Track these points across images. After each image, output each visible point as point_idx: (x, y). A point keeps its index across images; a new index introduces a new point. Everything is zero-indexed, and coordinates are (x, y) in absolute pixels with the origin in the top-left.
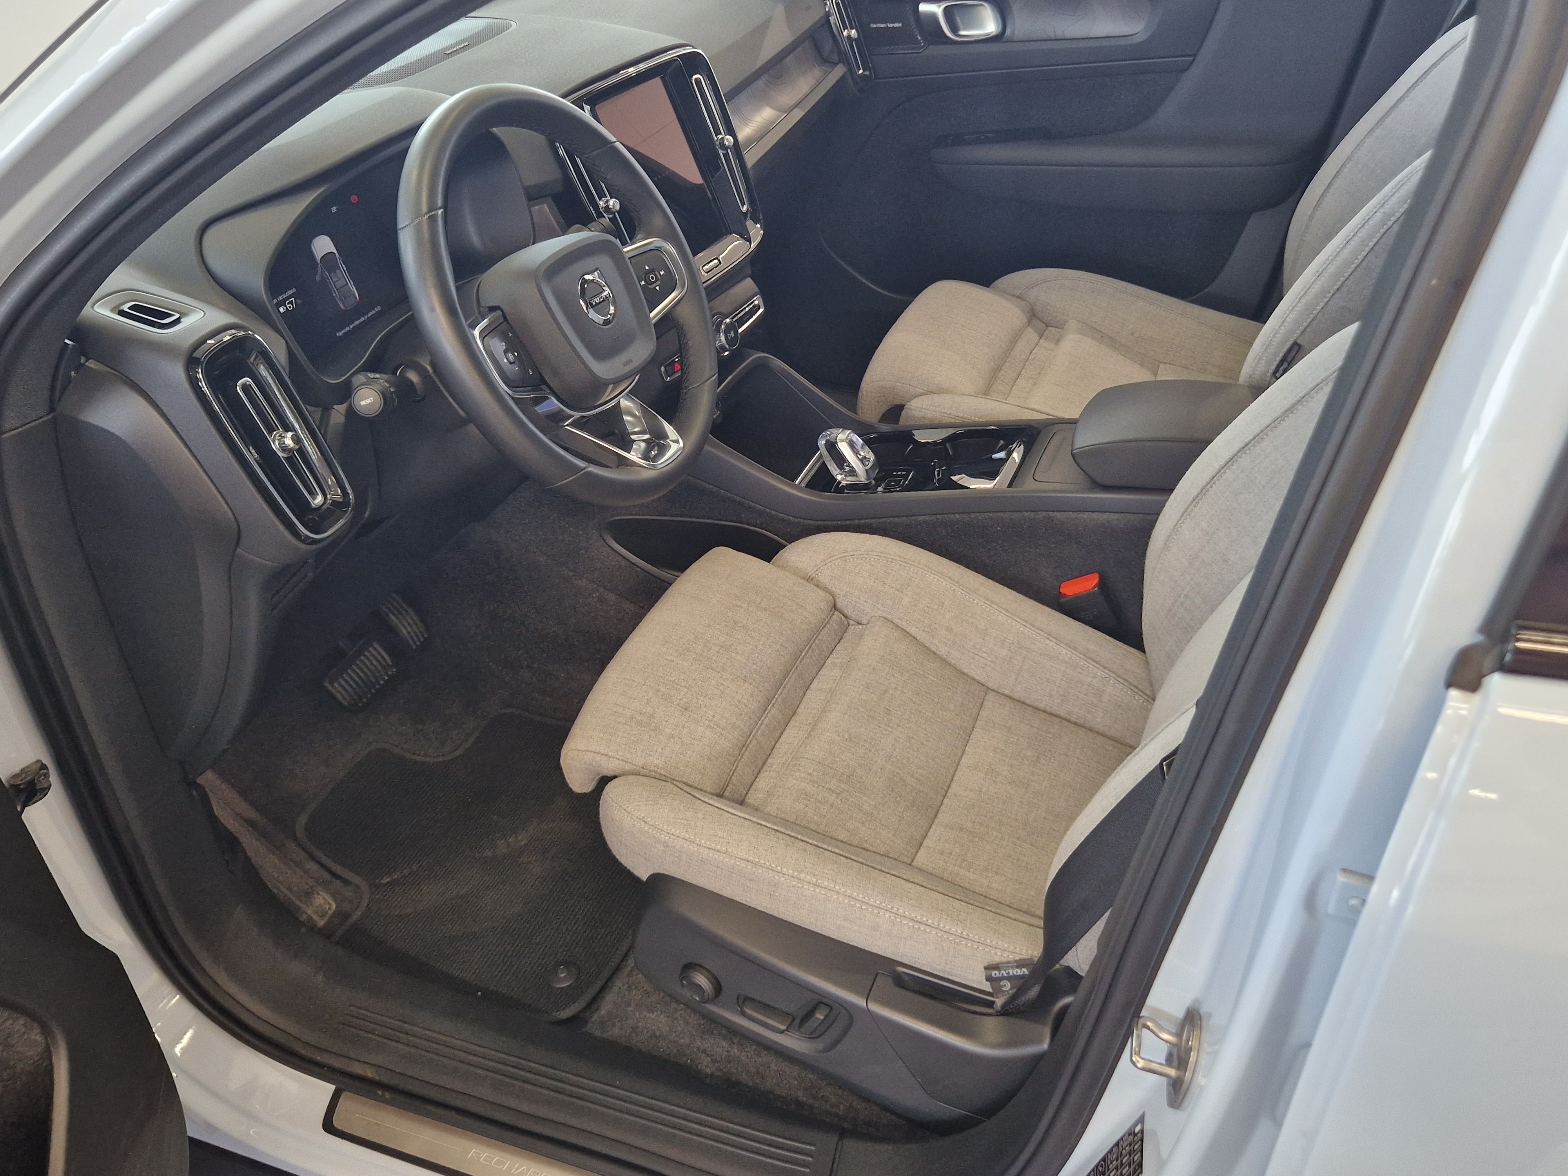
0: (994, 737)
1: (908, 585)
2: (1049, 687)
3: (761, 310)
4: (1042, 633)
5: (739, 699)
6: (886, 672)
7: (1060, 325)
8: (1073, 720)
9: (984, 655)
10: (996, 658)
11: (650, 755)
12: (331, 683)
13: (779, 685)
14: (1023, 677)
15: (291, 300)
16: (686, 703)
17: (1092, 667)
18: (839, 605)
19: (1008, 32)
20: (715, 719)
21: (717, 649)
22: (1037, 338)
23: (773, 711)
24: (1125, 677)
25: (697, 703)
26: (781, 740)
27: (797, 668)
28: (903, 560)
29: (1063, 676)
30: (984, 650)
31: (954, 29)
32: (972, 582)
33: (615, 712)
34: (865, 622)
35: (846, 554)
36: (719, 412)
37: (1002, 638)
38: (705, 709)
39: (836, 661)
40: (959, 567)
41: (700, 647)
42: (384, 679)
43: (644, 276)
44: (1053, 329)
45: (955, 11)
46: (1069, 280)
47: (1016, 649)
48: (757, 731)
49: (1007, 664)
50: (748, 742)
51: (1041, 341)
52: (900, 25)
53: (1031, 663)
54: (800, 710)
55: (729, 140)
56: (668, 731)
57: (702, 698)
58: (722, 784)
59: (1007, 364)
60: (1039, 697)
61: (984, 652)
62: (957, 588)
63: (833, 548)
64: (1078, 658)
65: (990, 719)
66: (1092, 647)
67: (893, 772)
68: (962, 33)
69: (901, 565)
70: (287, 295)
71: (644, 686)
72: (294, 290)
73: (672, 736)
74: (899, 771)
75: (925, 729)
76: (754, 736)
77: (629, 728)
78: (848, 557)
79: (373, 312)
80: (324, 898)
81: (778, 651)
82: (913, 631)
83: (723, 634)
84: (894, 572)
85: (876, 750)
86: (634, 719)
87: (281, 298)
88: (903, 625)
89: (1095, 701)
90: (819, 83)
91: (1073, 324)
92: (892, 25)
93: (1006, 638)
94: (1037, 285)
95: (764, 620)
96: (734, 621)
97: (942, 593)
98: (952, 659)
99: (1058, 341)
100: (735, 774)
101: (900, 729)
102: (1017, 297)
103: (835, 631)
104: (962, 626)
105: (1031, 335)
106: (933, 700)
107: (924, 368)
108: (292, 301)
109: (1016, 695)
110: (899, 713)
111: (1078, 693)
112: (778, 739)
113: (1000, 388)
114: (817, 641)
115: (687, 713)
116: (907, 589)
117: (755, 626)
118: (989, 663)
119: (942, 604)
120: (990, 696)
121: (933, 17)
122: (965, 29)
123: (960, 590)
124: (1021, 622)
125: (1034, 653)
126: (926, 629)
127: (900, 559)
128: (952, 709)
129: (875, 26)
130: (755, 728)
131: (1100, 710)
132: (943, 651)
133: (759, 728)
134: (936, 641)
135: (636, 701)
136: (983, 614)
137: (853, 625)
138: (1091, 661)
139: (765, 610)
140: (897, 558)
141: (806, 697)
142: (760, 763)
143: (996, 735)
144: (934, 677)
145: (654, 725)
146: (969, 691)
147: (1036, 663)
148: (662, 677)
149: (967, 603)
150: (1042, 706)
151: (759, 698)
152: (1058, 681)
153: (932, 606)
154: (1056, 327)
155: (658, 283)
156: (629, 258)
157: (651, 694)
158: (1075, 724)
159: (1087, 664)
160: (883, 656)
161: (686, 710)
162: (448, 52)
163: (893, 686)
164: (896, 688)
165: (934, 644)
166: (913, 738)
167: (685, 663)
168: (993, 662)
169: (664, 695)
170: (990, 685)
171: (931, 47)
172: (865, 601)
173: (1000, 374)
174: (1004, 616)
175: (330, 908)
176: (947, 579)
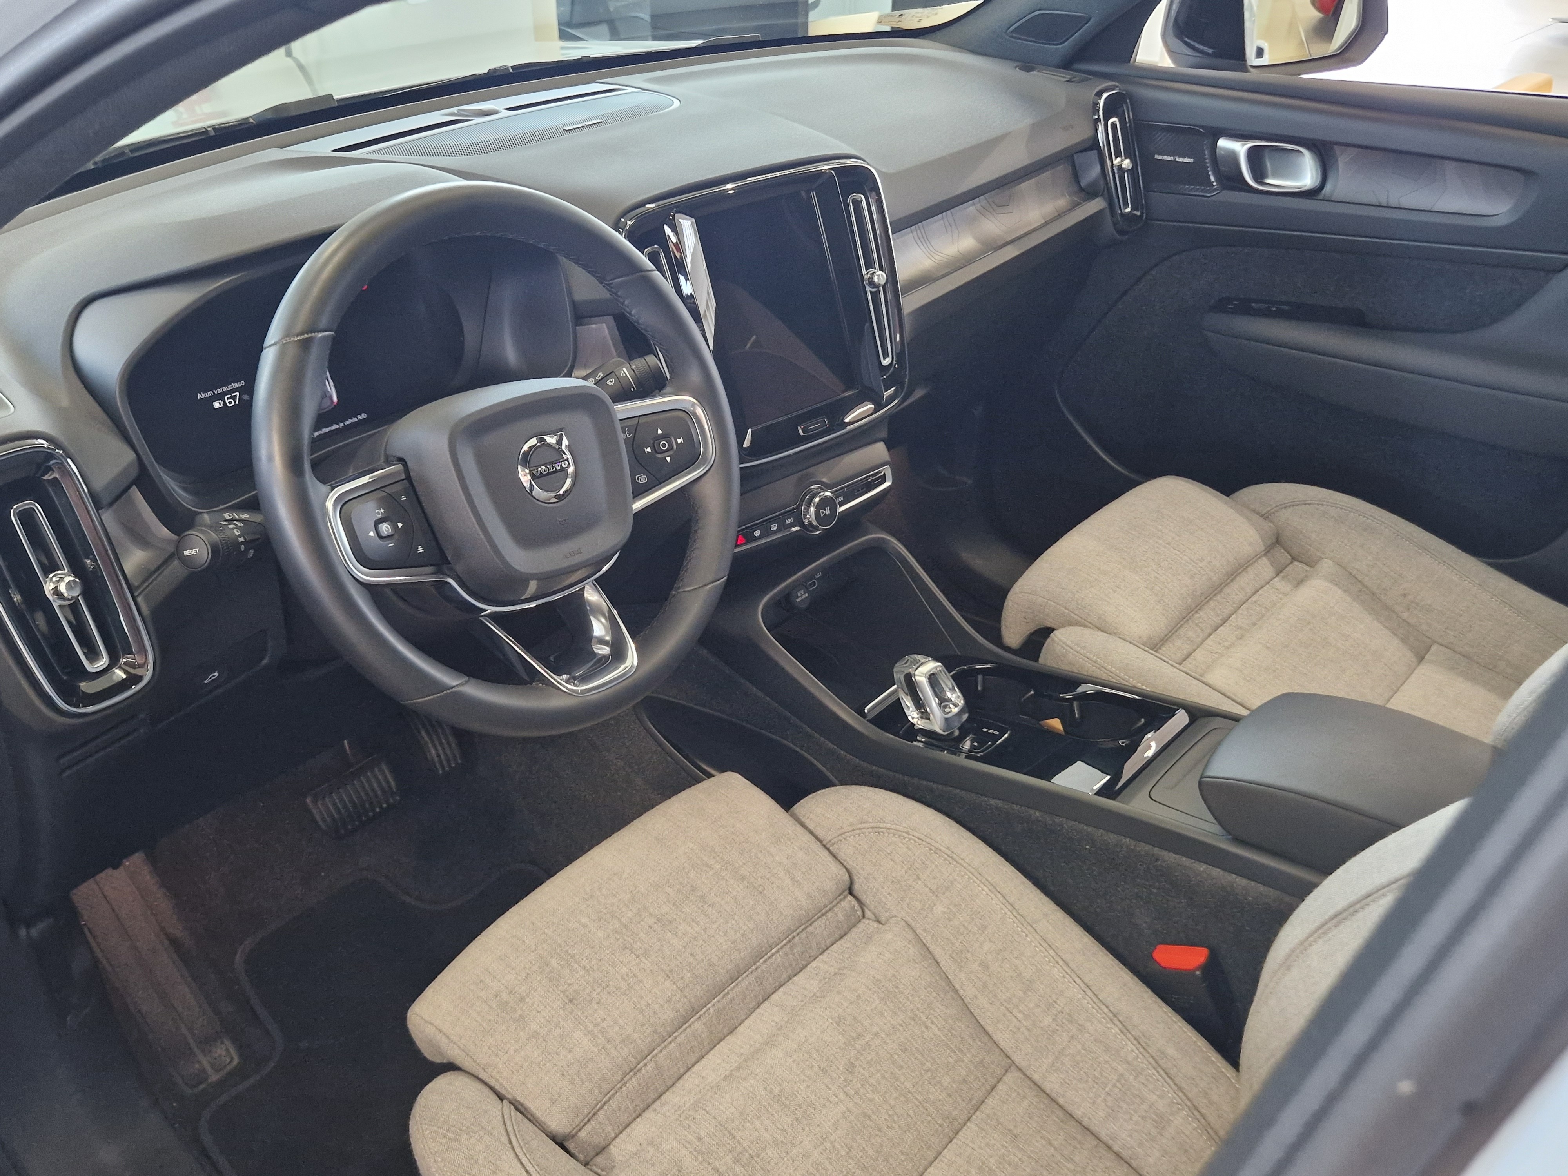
0: (988, 1145)
1: (948, 888)
2: (1094, 1090)
3: (887, 484)
4: (1106, 1010)
5: (650, 1002)
6: (874, 1006)
7: (1311, 562)
8: (1116, 1148)
9: (1020, 1016)
10: (1034, 1025)
11: (497, 1055)
12: (315, 802)
13: (719, 989)
14: (1063, 1064)
15: (233, 394)
16: (575, 991)
17: (1163, 1081)
18: (857, 887)
19: (1328, 189)
20: (604, 1025)
21: (652, 921)
22: (1272, 574)
23: (697, 1026)
24: (1203, 1111)
25: (589, 995)
26: (694, 1069)
27: (756, 969)
28: (949, 853)
29: (1118, 1081)
30: (1021, 1008)
31: (1259, 174)
32: (1032, 909)
33: (481, 981)
34: (883, 919)
35: (881, 825)
36: (807, 595)
37: (1050, 1000)
38: (596, 1007)
39: (821, 965)
40: (1023, 883)
41: (630, 914)
42: (381, 807)
43: (652, 442)
44: (1300, 565)
45: (1266, 153)
46: (1337, 508)
47: (1064, 1021)
48: (661, 1051)
49: (1047, 1038)
50: (641, 1064)
51: (1275, 579)
52: (1191, 160)
53: (1079, 1047)
54: (741, 1029)
55: (880, 277)
56: (534, 1026)
57: (599, 990)
58: (577, 1121)
59: (1212, 604)
60: (1077, 1100)
61: (1020, 1011)
62: (1009, 913)
63: (870, 812)
64: (1145, 1062)
65: (995, 1114)
66: (1171, 1051)
67: (820, 1164)
68: (1269, 181)
69: (945, 859)
70: (230, 387)
71: (532, 954)
72: (242, 383)
73: (535, 1035)
74: (828, 1166)
75: (893, 1107)
76: (653, 1057)
77: (487, 1008)
78: (882, 830)
79: (355, 420)
80: (227, 1050)
81: (734, 942)
82: (938, 952)
83: (669, 902)
84: (933, 866)
85: (809, 1125)
86: (498, 998)
87: (219, 391)
88: (928, 940)
89: (1154, 1132)
90: (1060, 215)
91: (1327, 566)
92: (1181, 160)
93: (1055, 1002)
94: (1293, 505)
95: (735, 893)
96: (692, 886)
97: (988, 913)
98: (978, 1006)
99: (1299, 583)
100: (606, 1107)
101: (857, 1099)
102: (1262, 516)
103: (838, 922)
104: (1001, 967)
105: (1265, 568)
106: (923, 1064)
107: (1092, 590)
108: (236, 396)
109: (1047, 1087)
110: (866, 1074)
111: (1132, 1112)
112: (693, 1066)
113: (1190, 634)
114: (803, 935)
115: (570, 1006)
116: (944, 893)
117: (718, 899)
118: (1023, 1029)
119: (983, 928)
120: (1012, 1077)
121: (1233, 157)
122: (1276, 175)
123: (1012, 917)
124: (1082, 984)
125: (1087, 1035)
126: (954, 955)
127: (947, 851)
128: (946, 1084)
129: (1160, 157)
130: (659, 1045)
131: (1158, 1147)
132: (968, 992)
133: (665, 1047)
134: (963, 976)
135: (514, 972)
136: (1033, 958)
137: (869, 919)
138: (1162, 1072)
139: (743, 878)
140: (943, 849)
141: (758, 1010)
142: (653, 1096)
143: (993, 1142)
144: (939, 1029)
145: (520, 1012)
146: (981, 1061)
147: (1086, 1050)
148: (561, 946)
149: (1016, 936)
150: (1078, 1113)
151: (679, 1006)
152: (1109, 1086)
153: (970, 927)
154: (1306, 564)
155: (671, 453)
156: (620, 420)
157: (535, 968)
158: (1118, 1155)
159: (1157, 1074)
160: (880, 981)
161: (571, 1001)
162: (567, 129)
163: (875, 1029)
164: (878, 1033)
165: (960, 979)
166: (869, 1117)
167: (600, 934)
168: (1029, 1030)
169: (551, 972)
170: (1017, 1058)
171: (1225, 192)
172: (889, 894)
173: (1197, 615)
174: (1061, 969)
175: (230, 1063)
176: (999, 896)
